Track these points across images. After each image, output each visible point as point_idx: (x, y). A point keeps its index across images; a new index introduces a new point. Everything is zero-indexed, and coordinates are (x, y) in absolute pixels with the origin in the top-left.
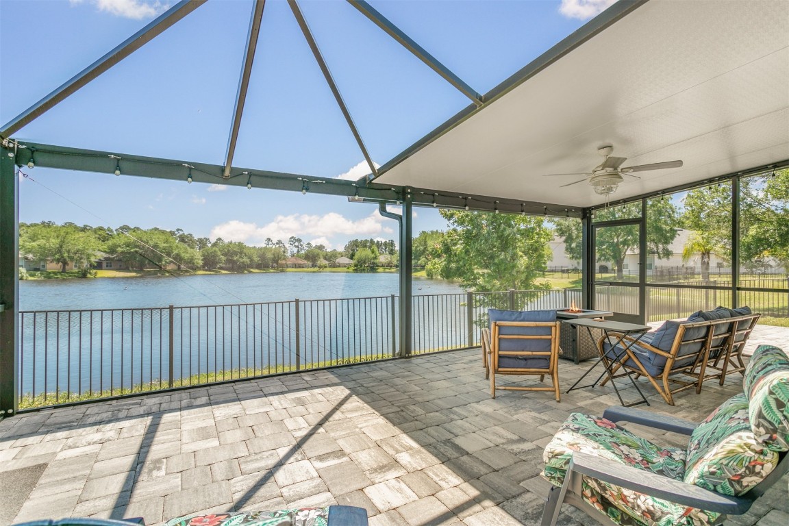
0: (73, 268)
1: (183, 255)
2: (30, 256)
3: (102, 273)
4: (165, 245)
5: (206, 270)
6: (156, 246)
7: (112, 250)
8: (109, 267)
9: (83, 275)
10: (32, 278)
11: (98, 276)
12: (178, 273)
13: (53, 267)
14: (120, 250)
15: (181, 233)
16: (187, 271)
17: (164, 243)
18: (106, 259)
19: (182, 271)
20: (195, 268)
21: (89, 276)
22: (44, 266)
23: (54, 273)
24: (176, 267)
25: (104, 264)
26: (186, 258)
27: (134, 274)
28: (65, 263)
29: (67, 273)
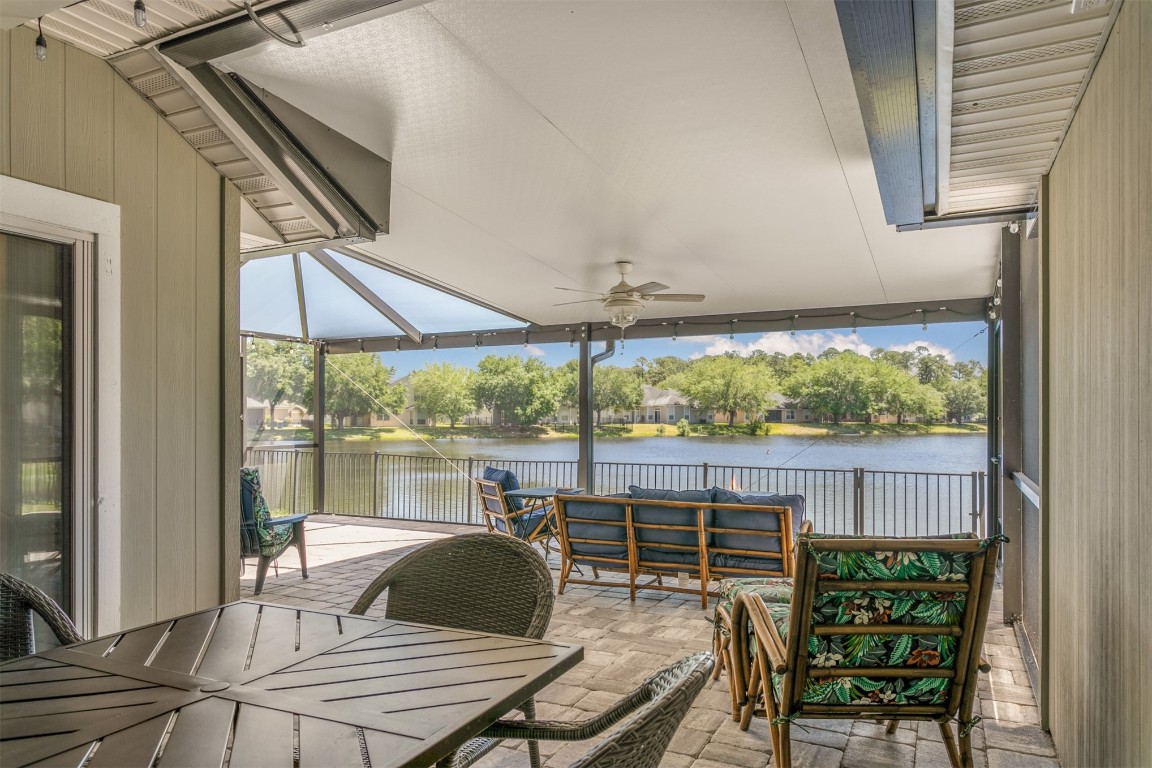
0: (742, 419)
1: (903, 397)
2: (696, 403)
3: (777, 429)
4: (872, 379)
5: (952, 426)
6: (857, 382)
7: (794, 392)
8: (792, 419)
9: (752, 431)
10: (695, 435)
11: (772, 432)
12: (898, 430)
13: (720, 419)
14: (804, 391)
15: (925, 353)
16: (913, 427)
17: (872, 376)
18: (788, 406)
19: (904, 426)
20: (929, 422)
21: (759, 432)
22: (711, 417)
23: (720, 427)
24: (893, 419)
25: (784, 415)
26: (910, 402)
27: (824, 431)
28: (733, 413)
29: (735, 427)
